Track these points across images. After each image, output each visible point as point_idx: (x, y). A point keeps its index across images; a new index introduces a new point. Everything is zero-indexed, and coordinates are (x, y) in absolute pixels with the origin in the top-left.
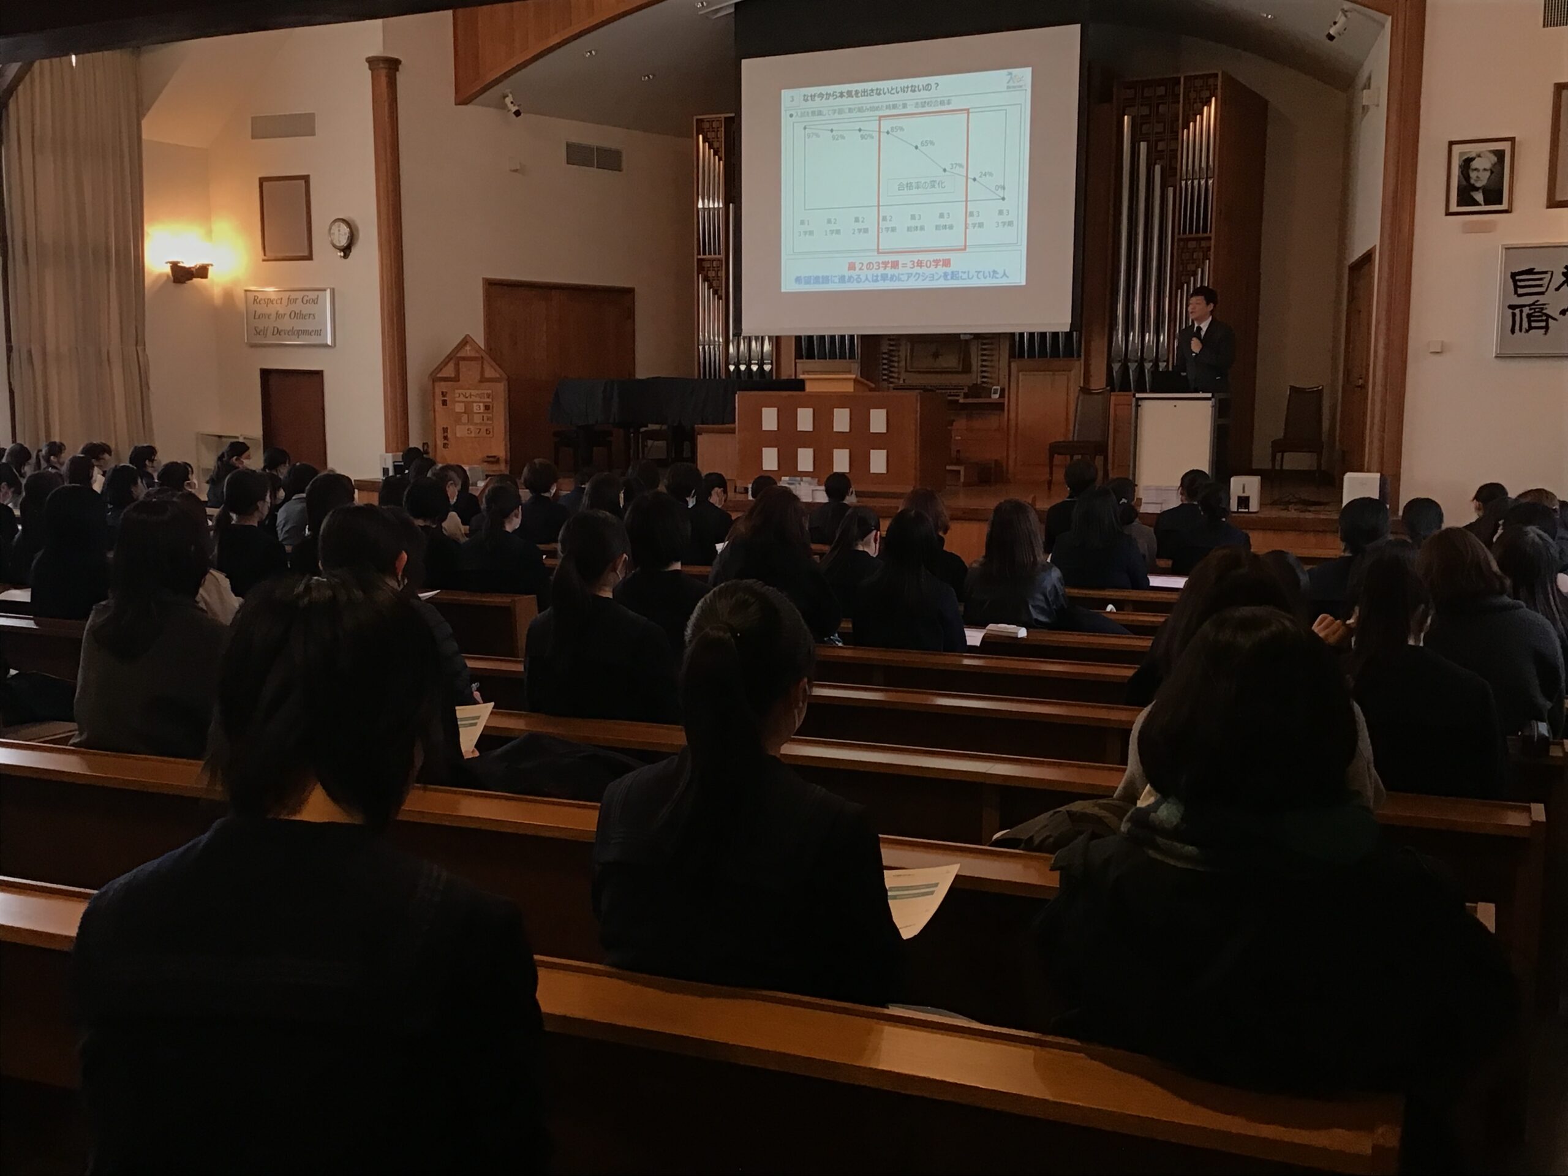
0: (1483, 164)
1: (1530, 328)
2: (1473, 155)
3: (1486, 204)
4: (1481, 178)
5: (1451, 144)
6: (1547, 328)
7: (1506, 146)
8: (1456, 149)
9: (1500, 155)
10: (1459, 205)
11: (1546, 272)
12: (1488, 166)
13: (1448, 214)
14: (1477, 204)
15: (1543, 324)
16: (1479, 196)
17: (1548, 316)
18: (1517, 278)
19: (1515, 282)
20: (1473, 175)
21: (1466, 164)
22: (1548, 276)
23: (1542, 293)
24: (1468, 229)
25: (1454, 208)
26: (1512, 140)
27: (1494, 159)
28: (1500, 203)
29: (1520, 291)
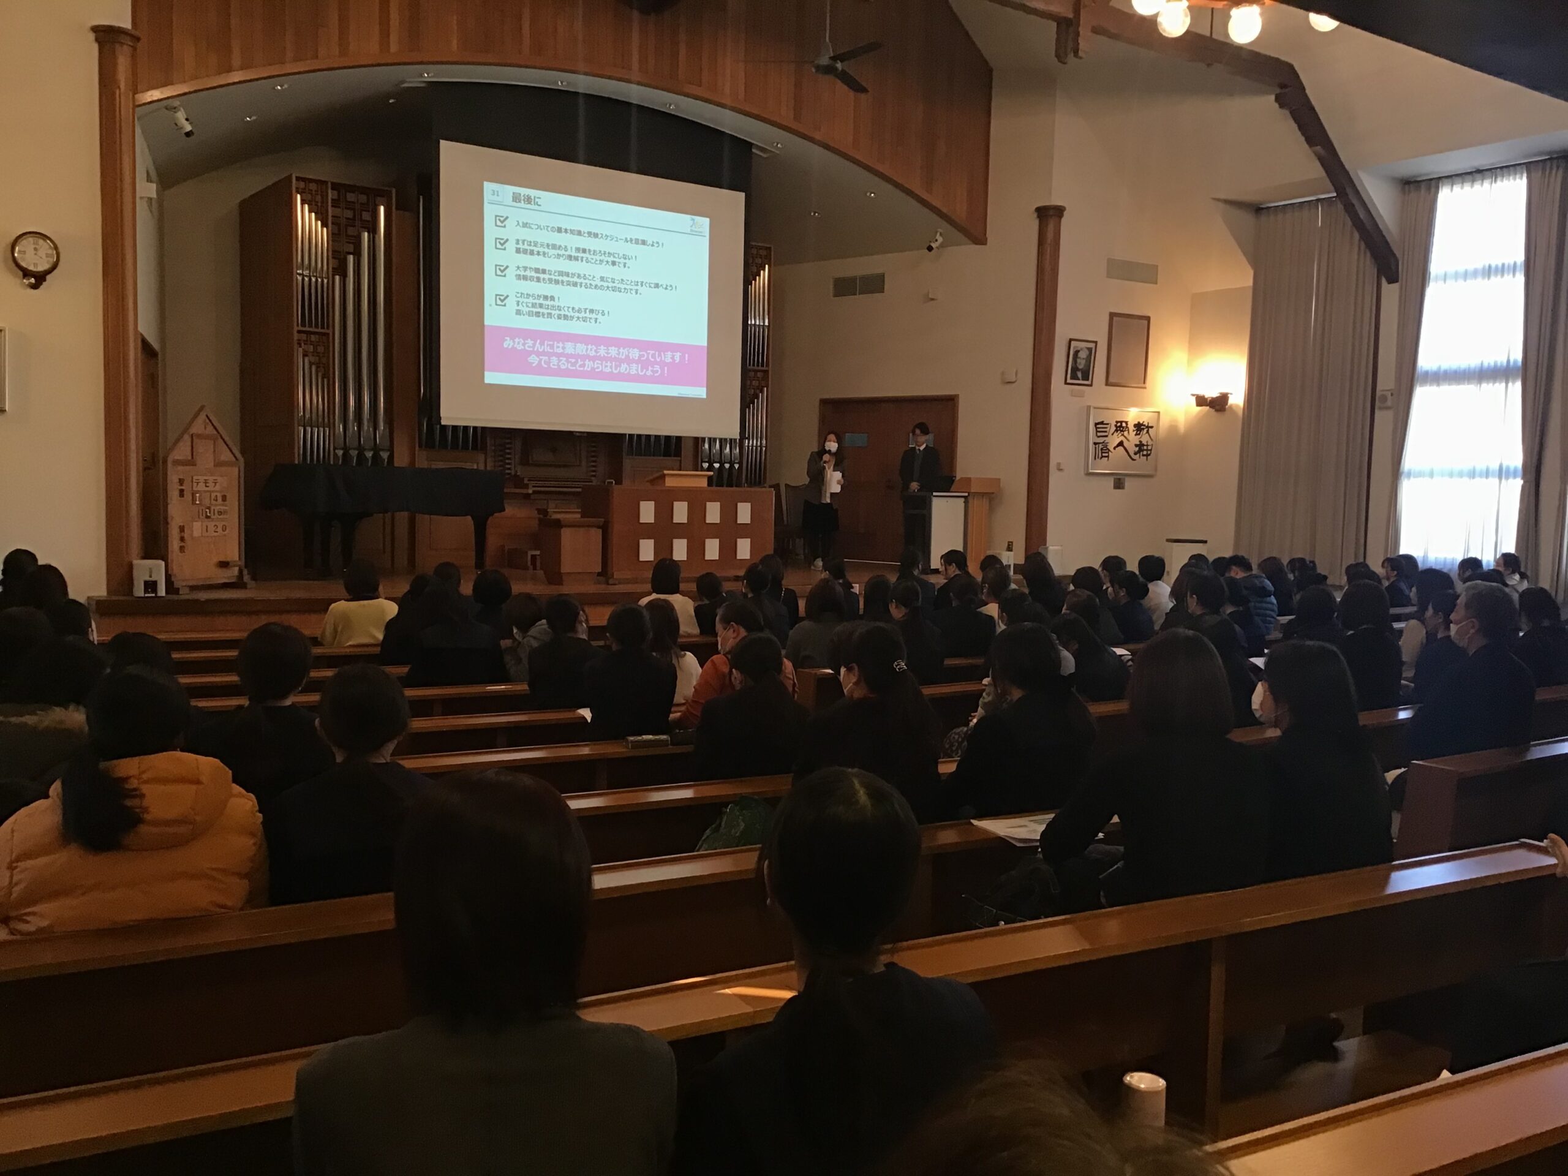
0: (1083, 355)
1: (1102, 457)
2: (1079, 349)
3: (1083, 380)
4: (1081, 364)
5: (1071, 340)
6: (1108, 457)
7: (1092, 345)
8: (1073, 343)
9: (1090, 350)
10: (1072, 378)
11: (1108, 424)
12: (1085, 356)
13: (1066, 383)
14: (1079, 379)
15: (1107, 455)
16: (1079, 375)
17: (1109, 450)
18: (1098, 426)
19: (1097, 428)
20: (1078, 361)
21: (1077, 353)
22: (1109, 426)
23: (1106, 436)
24: (1073, 394)
25: (1069, 381)
26: (1096, 342)
27: (1087, 352)
28: (1087, 379)
29: (1099, 434)
